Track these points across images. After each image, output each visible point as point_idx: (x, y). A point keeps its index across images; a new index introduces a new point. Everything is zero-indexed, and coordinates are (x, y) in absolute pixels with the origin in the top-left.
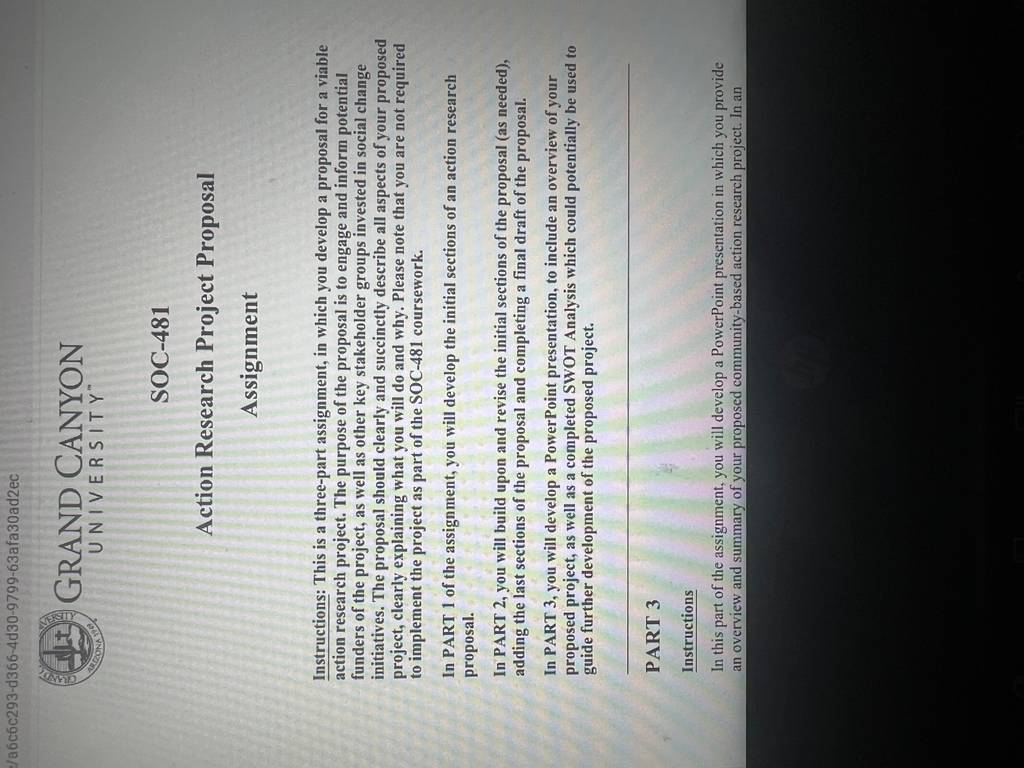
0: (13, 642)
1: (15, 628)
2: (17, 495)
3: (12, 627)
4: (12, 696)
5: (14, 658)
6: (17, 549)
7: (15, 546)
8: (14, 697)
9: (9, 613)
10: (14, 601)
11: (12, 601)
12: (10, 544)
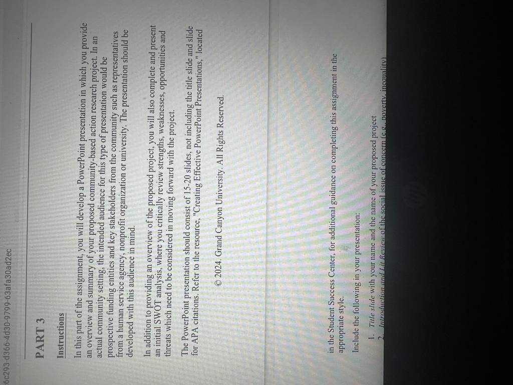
0: (7, 336)
1: (8, 329)
2: (11, 260)
3: (7, 328)
4: (6, 364)
5: (7, 344)
6: (10, 288)
7: (8, 286)
8: (8, 365)
9: (6, 321)
10: (9, 315)
11: (7, 315)
12: (6, 285)
